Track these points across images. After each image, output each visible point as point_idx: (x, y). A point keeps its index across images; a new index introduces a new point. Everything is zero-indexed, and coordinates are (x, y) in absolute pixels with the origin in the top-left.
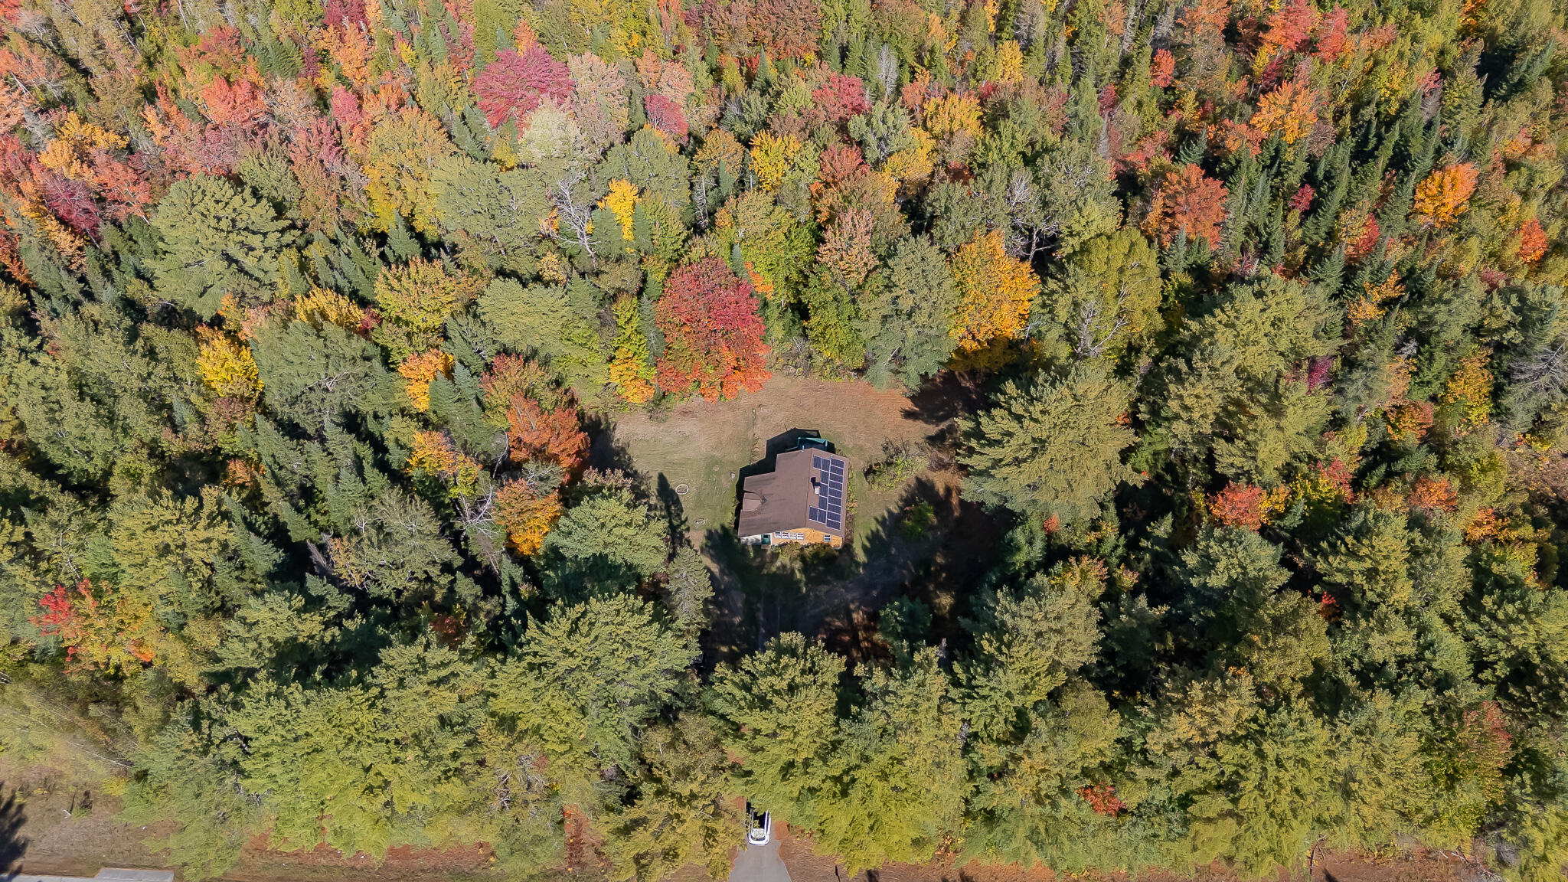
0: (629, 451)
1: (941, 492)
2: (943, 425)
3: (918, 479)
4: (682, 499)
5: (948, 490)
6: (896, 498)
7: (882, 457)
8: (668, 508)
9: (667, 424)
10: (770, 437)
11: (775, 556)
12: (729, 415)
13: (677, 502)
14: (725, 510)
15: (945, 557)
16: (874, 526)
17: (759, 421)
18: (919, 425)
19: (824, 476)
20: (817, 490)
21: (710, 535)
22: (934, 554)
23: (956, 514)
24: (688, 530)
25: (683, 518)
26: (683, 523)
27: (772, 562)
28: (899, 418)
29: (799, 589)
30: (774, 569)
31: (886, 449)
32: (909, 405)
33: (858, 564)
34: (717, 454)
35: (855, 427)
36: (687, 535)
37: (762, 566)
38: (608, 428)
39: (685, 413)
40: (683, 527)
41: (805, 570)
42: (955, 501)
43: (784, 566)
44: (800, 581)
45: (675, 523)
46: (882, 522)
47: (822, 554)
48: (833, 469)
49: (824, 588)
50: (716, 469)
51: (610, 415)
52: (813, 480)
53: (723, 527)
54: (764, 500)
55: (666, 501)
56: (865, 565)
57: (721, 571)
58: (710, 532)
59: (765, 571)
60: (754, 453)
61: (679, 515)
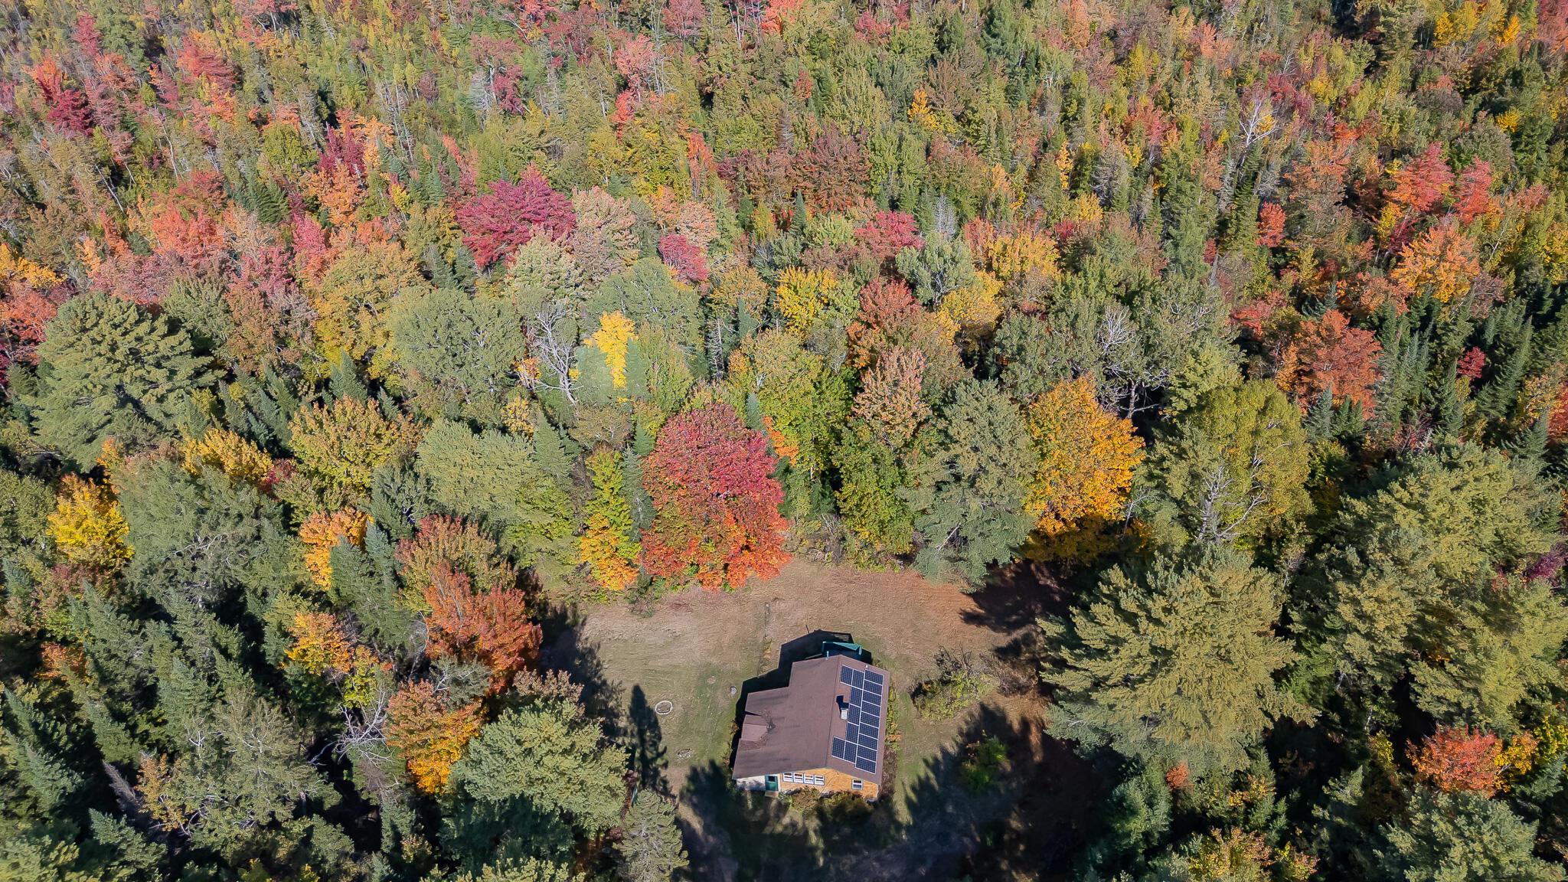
0: (599, 654)
1: (1016, 726)
2: (1018, 634)
3: (983, 707)
4: (661, 722)
5: (1025, 724)
6: (954, 732)
7: (935, 673)
8: (641, 733)
9: (654, 619)
10: (787, 641)
11: (783, 808)
12: (735, 610)
13: (654, 726)
14: (719, 738)
15: (1023, 819)
16: (923, 771)
17: (773, 619)
18: (985, 631)
19: (855, 696)
20: (845, 714)
21: (694, 776)
22: (1009, 815)
23: (1038, 758)
24: (665, 765)
25: (660, 750)
26: (660, 755)
27: (778, 818)
28: (958, 622)
29: (815, 860)
30: (779, 829)
31: (940, 662)
32: (971, 606)
33: (899, 826)
34: (714, 661)
35: (899, 631)
36: (663, 773)
37: (764, 822)
38: (575, 623)
39: (677, 606)
40: (659, 762)
41: (823, 832)
42: (1034, 738)
43: (793, 825)
44: (814, 849)
45: (649, 755)
46: (934, 766)
47: (850, 808)
48: (867, 686)
49: (850, 860)
50: (712, 681)
51: (581, 606)
52: (840, 699)
53: (712, 763)
54: (771, 726)
55: (639, 724)
56: (909, 829)
57: (706, 828)
58: (694, 770)
59: (767, 830)
60: (763, 662)
61: (655, 745)
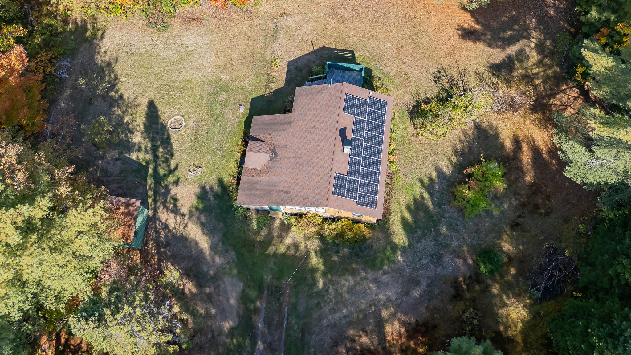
0: (117, 68)
1: (508, 145)
2: (512, 50)
4: (174, 138)
5: (517, 142)
6: (449, 150)
7: (433, 91)
8: (154, 149)
9: (167, 34)
10: (293, 57)
11: (285, 228)
12: (245, 25)
13: (167, 142)
14: (227, 156)
15: (514, 241)
16: (418, 191)
17: (281, 35)
18: (481, 47)
19: (358, 125)
20: (347, 149)
21: (203, 195)
24: (176, 183)
25: (172, 167)
26: (171, 172)
27: (281, 237)
28: (455, 38)
29: (314, 282)
30: (282, 249)
31: (437, 79)
32: (468, 21)
33: (394, 247)
34: (225, 77)
35: (399, 48)
36: (174, 191)
37: (268, 242)
38: (94, 35)
39: (191, 20)
40: (171, 179)
41: (323, 252)
42: (526, 157)
43: (296, 246)
45: (161, 171)
46: (430, 188)
47: (350, 235)
48: (372, 115)
49: (348, 281)
50: (222, 97)
52: (342, 132)
53: (220, 182)
54: (274, 153)
56: (404, 250)
57: (213, 248)
58: (203, 188)
59: (271, 250)
60: (271, 79)
61: (167, 161)
